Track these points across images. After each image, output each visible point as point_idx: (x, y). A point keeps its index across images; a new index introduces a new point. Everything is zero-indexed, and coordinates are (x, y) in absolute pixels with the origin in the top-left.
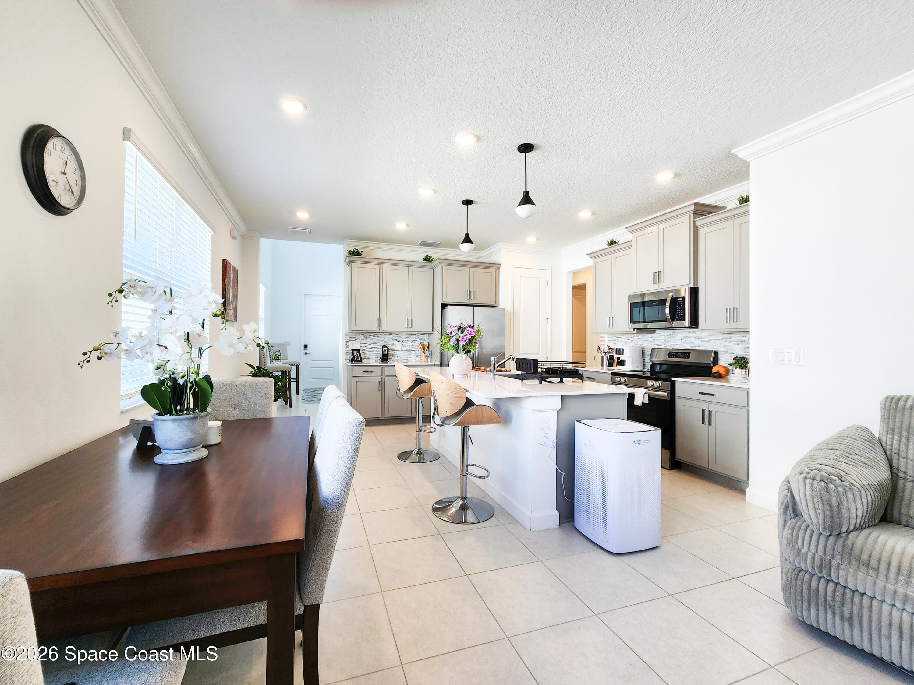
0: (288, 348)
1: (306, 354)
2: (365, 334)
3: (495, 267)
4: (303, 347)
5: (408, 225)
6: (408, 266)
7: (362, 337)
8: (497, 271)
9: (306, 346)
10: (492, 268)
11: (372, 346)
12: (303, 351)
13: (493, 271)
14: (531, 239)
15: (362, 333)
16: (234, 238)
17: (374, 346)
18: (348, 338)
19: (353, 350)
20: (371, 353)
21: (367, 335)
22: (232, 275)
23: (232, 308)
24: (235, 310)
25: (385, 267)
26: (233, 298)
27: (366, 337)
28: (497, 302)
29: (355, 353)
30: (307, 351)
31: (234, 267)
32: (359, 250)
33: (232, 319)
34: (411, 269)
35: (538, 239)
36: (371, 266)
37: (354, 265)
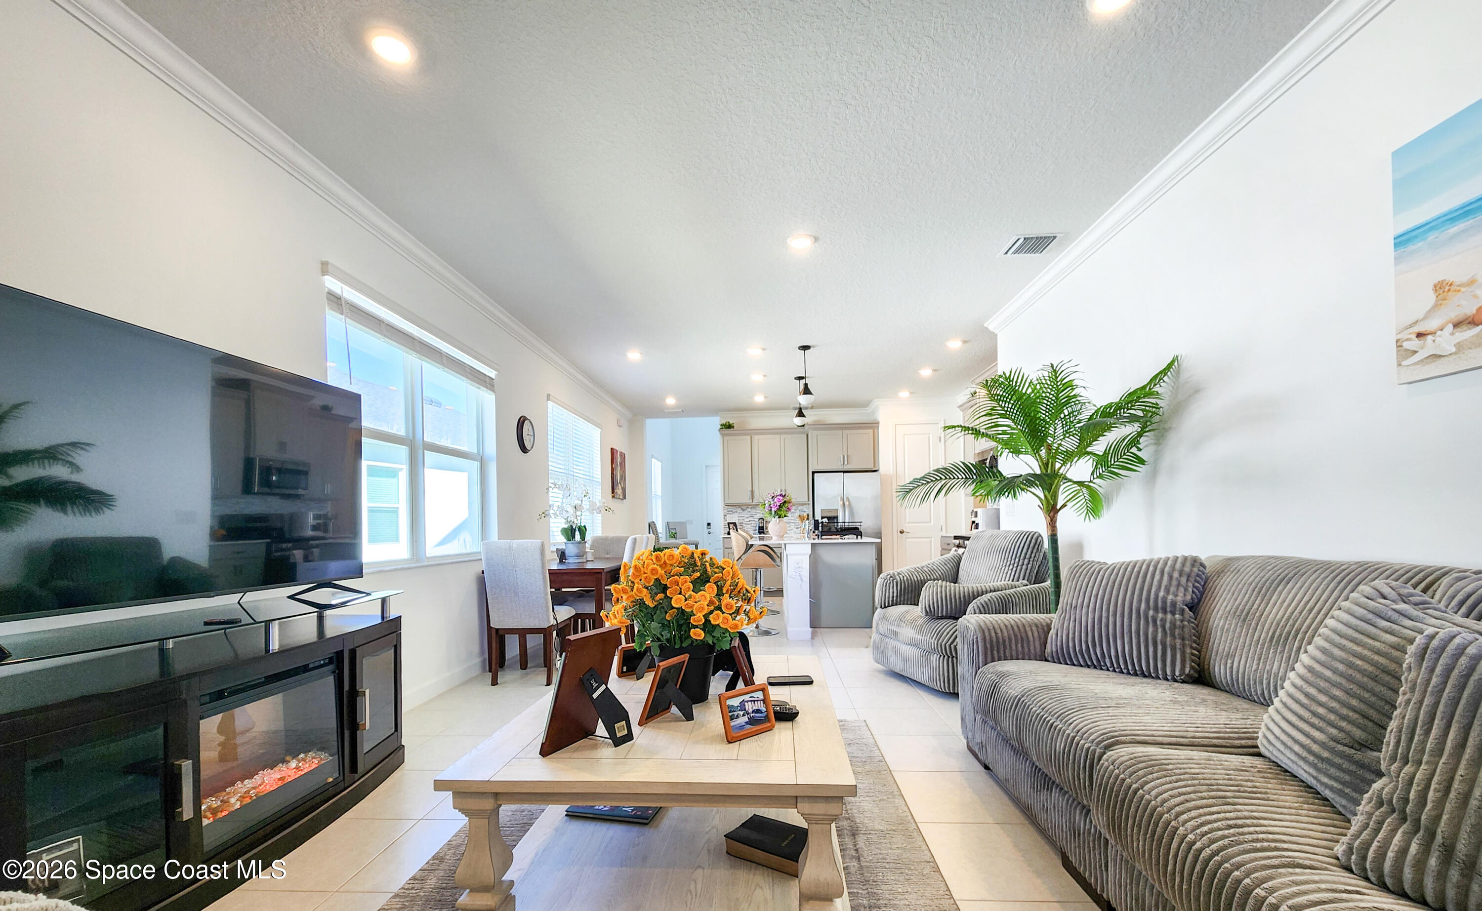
0: (689, 527)
1: (709, 533)
2: (742, 507)
3: (873, 425)
4: (706, 525)
5: (765, 397)
6: (780, 434)
7: (739, 510)
8: (876, 430)
9: (709, 524)
10: (870, 428)
11: (749, 519)
12: (706, 531)
13: (870, 431)
14: (904, 394)
15: (739, 506)
16: (620, 426)
17: (752, 519)
18: (726, 511)
19: (729, 524)
20: (749, 526)
21: (744, 507)
22: (619, 460)
23: (620, 488)
24: (624, 490)
25: (756, 438)
26: (621, 477)
27: (744, 510)
28: (876, 464)
29: (731, 526)
30: (710, 531)
31: (621, 453)
32: (731, 423)
33: (621, 497)
34: (783, 436)
35: (911, 393)
36: (742, 437)
37: (726, 438)
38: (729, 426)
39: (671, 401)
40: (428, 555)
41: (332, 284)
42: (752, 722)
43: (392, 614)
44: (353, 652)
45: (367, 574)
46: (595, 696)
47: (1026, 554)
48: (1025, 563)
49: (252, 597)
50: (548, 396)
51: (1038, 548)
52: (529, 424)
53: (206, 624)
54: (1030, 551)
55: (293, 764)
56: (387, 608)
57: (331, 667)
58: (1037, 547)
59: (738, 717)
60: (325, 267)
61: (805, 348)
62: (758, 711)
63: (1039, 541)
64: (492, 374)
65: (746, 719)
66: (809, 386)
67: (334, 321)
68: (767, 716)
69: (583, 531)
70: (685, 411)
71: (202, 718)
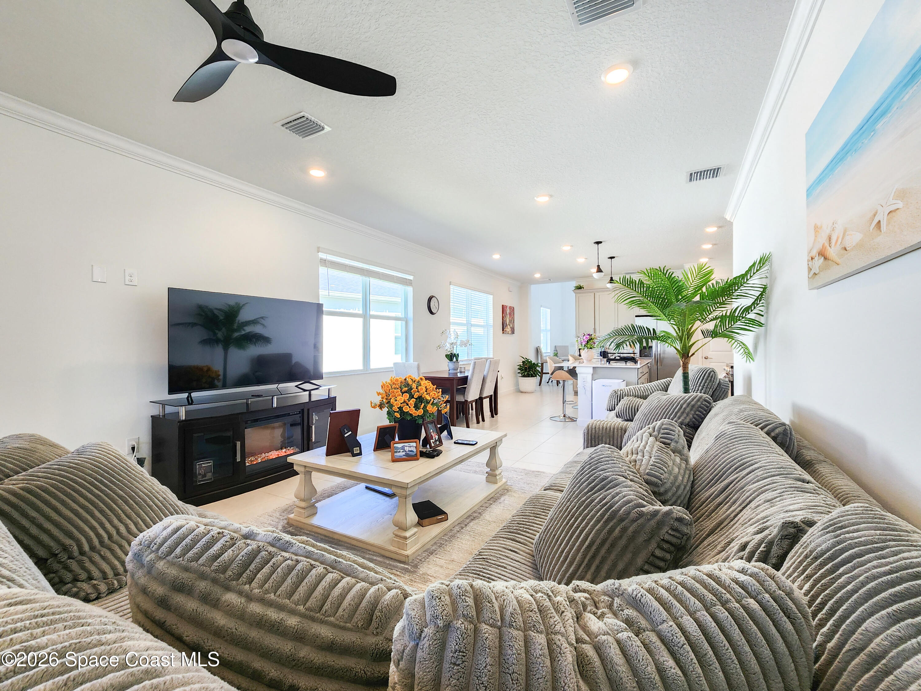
6: (614, 291)
16: (511, 291)
22: (508, 311)
23: (509, 327)
24: (512, 329)
25: (598, 294)
26: (510, 322)
31: (510, 307)
32: (580, 285)
33: (509, 333)
36: (589, 294)
37: (578, 295)
38: (579, 288)
39: (537, 276)
40: (371, 368)
41: (322, 255)
42: (407, 455)
43: (332, 395)
44: (308, 410)
45: (325, 377)
46: (346, 436)
47: (701, 383)
48: (700, 389)
49: (282, 385)
50: (450, 282)
51: (711, 380)
52: (435, 299)
53: (252, 396)
54: (704, 381)
55: (284, 450)
56: (330, 393)
57: (300, 415)
58: (709, 378)
59: (399, 452)
60: (319, 250)
61: (598, 243)
62: (411, 451)
63: (711, 375)
64: (411, 278)
65: (404, 453)
66: (601, 267)
67: (322, 270)
68: (416, 454)
69: (457, 356)
70: (549, 279)
71: (246, 428)
